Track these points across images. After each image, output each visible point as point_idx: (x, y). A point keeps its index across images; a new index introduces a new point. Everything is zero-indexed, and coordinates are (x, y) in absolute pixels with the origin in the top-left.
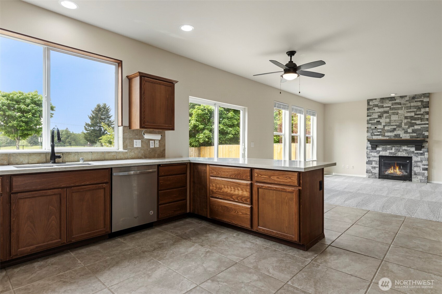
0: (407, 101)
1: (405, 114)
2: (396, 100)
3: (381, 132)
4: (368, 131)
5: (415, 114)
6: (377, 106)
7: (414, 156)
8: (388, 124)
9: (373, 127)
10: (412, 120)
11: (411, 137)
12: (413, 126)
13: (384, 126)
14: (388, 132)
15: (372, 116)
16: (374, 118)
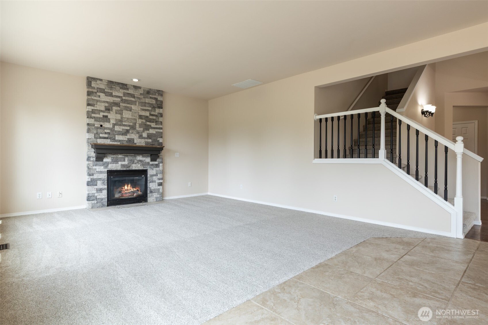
0: (141, 94)
1: (139, 112)
2: (128, 89)
3: (110, 134)
4: (89, 131)
5: (150, 114)
6: (102, 91)
7: (150, 168)
8: (119, 123)
9: (97, 125)
10: (147, 121)
11: (147, 143)
12: (148, 130)
13: (114, 125)
14: (120, 135)
15: (95, 106)
16: (100, 110)
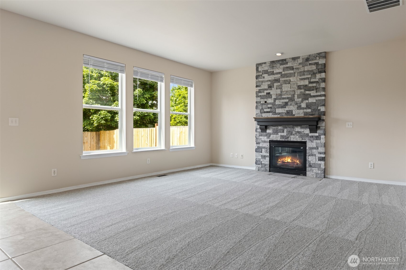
0: (300, 64)
1: (298, 82)
2: (287, 63)
3: (272, 108)
4: (257, 107)
5: (309, 82)
6: (266, 72)
7: (309, 140)
8: (279, 97)
9: (263, 101)
10: (305, 90)
11: (306, 114)
12: (308, 99)
13: (275, 100)
14: (279, 108)
15: (261, 86)
16: (264, 89)
